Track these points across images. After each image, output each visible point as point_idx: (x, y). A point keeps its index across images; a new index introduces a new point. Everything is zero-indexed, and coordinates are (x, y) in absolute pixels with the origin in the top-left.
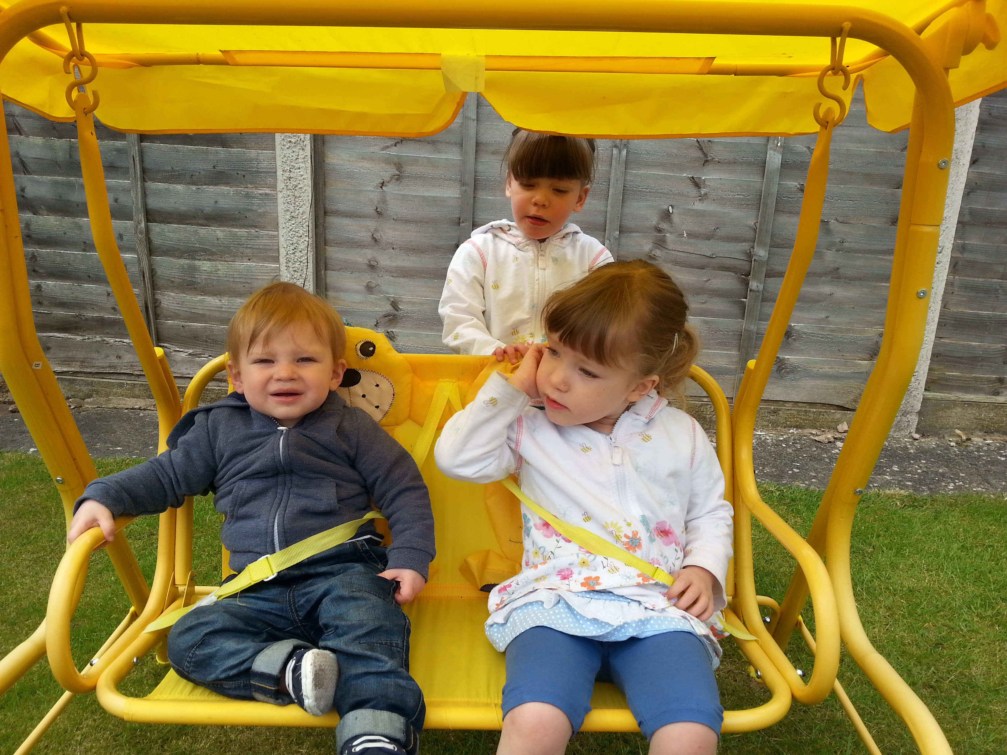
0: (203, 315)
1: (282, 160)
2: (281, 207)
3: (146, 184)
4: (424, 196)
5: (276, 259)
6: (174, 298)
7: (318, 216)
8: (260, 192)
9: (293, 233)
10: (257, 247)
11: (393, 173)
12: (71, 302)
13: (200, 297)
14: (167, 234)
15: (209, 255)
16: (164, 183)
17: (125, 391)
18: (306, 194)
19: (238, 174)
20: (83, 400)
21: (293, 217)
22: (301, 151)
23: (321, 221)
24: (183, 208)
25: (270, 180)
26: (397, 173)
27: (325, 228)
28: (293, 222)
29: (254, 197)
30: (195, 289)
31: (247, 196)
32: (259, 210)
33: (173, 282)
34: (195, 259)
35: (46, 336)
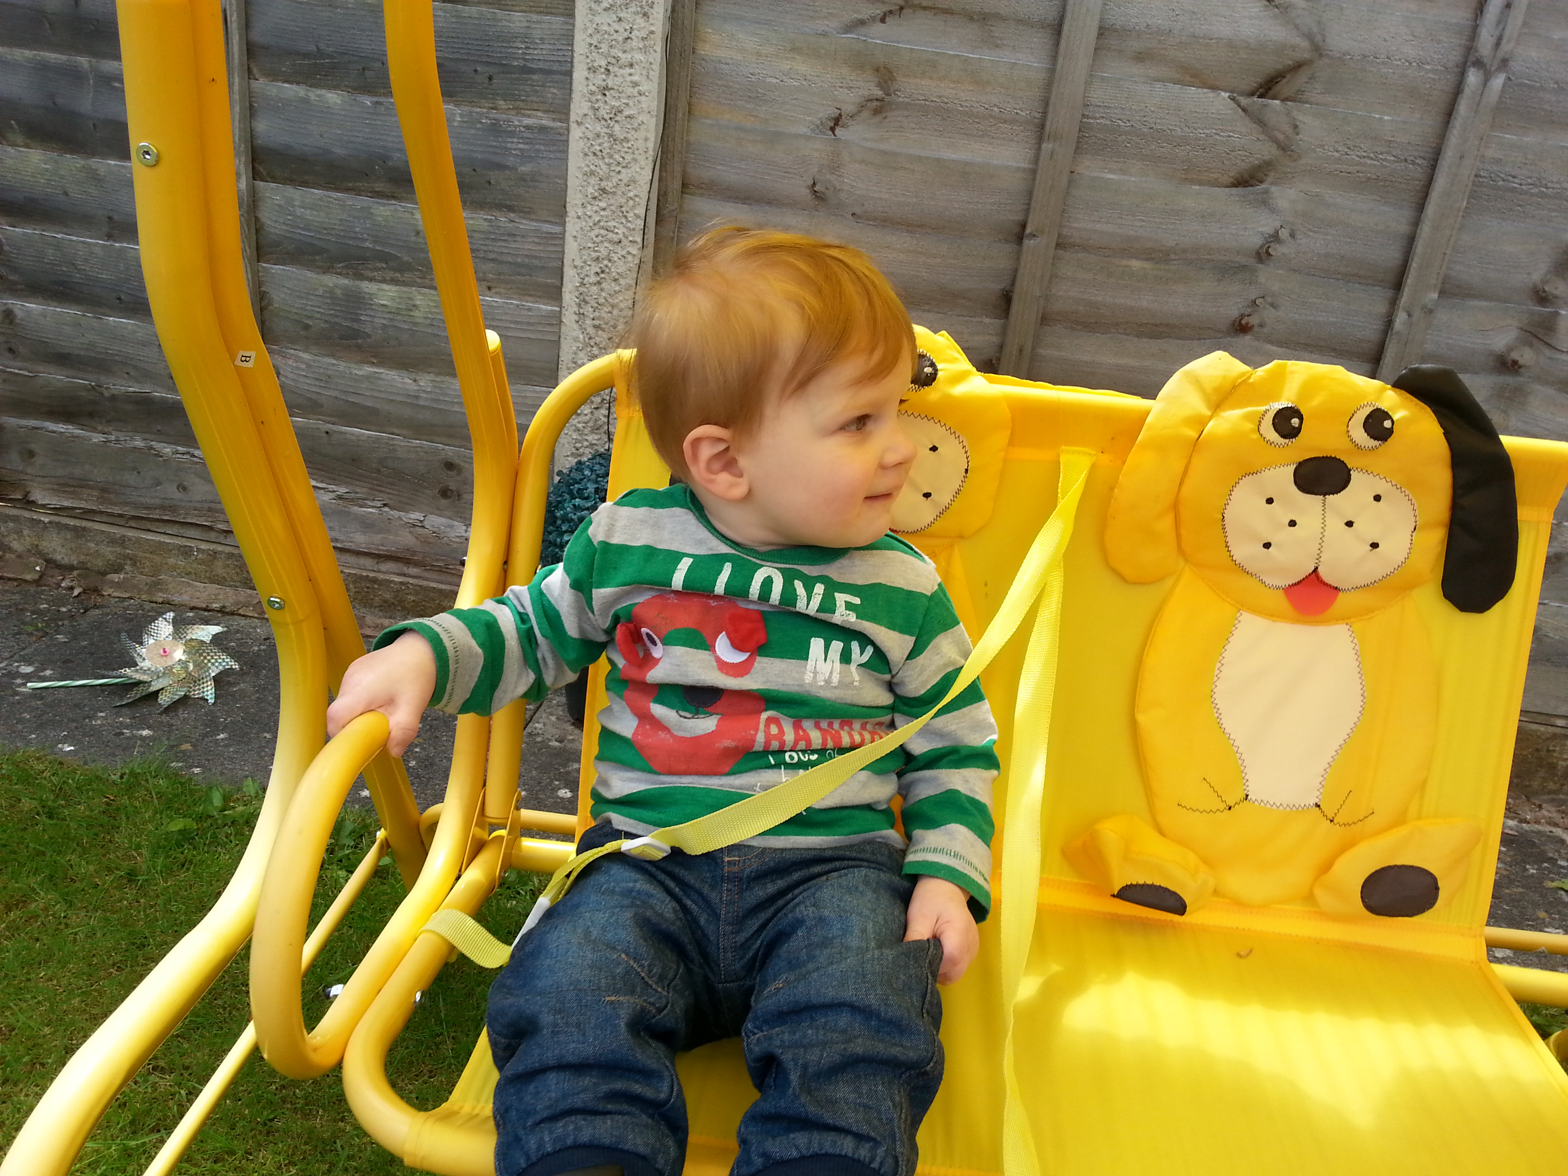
0: (374, 411)
1: (589, 40)
2: (576, 164)
3: (255, 84)
4: (938, 160)
5: (555, 293)
6: (309, 366)
7: (666, 194)
8: (527, 121)
9: (603, 232)
10: (510, 259)
11: (866, 93)
12: (78, 356)
13: (369, 369)
14: (299, 211)
15: (394, 270)
16: (298, 83)
17: (194, 565)
18: (641, 134)
19: (476, 71)
20: (104, 574)
21: (604, 190)
22: (640, 21)
23: (672, 205)
24: (339, 151)
25: (553, 92)
26: (879, 93)
27: (680, 226)
28: (603, 204)
29: (512, 134)
30: (359, 347)
31: (495, 129)
32: (523, 168)
33: (307, 327)
34: (360, 277)
35: (26, 427)
